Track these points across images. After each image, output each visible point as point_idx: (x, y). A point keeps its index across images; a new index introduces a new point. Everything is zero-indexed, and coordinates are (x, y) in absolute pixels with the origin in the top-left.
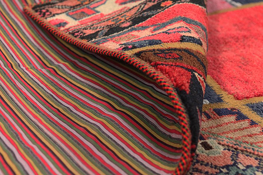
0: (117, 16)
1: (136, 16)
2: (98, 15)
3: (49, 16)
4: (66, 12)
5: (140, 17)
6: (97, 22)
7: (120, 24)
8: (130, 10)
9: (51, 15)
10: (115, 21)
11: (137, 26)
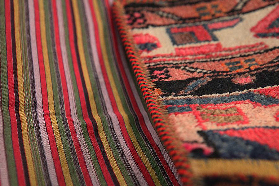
0: (241, 56)
1: (269, 67)
2: (212, 45)
3: (139, 26)
4: (168, 25)
5: (275, 72)
6: (202, 58)
7: (235, 75)
8: (267, 51)
9: (142, 25)
10: (231, 66)
11: (259, 91)
